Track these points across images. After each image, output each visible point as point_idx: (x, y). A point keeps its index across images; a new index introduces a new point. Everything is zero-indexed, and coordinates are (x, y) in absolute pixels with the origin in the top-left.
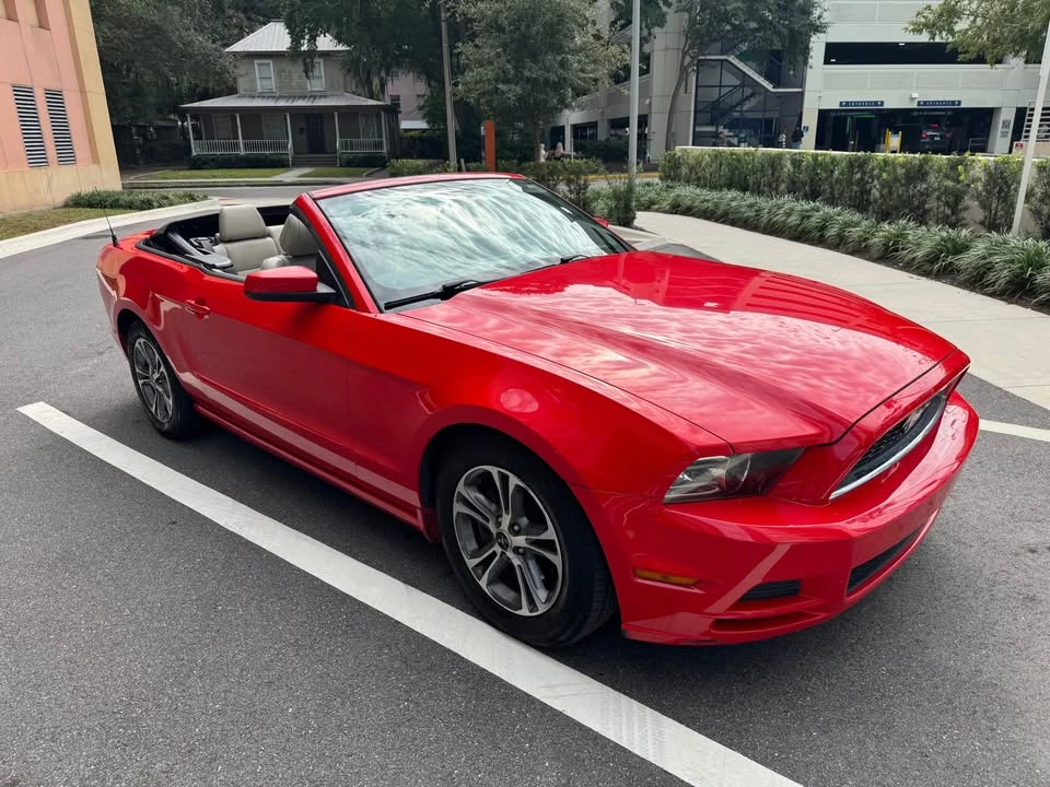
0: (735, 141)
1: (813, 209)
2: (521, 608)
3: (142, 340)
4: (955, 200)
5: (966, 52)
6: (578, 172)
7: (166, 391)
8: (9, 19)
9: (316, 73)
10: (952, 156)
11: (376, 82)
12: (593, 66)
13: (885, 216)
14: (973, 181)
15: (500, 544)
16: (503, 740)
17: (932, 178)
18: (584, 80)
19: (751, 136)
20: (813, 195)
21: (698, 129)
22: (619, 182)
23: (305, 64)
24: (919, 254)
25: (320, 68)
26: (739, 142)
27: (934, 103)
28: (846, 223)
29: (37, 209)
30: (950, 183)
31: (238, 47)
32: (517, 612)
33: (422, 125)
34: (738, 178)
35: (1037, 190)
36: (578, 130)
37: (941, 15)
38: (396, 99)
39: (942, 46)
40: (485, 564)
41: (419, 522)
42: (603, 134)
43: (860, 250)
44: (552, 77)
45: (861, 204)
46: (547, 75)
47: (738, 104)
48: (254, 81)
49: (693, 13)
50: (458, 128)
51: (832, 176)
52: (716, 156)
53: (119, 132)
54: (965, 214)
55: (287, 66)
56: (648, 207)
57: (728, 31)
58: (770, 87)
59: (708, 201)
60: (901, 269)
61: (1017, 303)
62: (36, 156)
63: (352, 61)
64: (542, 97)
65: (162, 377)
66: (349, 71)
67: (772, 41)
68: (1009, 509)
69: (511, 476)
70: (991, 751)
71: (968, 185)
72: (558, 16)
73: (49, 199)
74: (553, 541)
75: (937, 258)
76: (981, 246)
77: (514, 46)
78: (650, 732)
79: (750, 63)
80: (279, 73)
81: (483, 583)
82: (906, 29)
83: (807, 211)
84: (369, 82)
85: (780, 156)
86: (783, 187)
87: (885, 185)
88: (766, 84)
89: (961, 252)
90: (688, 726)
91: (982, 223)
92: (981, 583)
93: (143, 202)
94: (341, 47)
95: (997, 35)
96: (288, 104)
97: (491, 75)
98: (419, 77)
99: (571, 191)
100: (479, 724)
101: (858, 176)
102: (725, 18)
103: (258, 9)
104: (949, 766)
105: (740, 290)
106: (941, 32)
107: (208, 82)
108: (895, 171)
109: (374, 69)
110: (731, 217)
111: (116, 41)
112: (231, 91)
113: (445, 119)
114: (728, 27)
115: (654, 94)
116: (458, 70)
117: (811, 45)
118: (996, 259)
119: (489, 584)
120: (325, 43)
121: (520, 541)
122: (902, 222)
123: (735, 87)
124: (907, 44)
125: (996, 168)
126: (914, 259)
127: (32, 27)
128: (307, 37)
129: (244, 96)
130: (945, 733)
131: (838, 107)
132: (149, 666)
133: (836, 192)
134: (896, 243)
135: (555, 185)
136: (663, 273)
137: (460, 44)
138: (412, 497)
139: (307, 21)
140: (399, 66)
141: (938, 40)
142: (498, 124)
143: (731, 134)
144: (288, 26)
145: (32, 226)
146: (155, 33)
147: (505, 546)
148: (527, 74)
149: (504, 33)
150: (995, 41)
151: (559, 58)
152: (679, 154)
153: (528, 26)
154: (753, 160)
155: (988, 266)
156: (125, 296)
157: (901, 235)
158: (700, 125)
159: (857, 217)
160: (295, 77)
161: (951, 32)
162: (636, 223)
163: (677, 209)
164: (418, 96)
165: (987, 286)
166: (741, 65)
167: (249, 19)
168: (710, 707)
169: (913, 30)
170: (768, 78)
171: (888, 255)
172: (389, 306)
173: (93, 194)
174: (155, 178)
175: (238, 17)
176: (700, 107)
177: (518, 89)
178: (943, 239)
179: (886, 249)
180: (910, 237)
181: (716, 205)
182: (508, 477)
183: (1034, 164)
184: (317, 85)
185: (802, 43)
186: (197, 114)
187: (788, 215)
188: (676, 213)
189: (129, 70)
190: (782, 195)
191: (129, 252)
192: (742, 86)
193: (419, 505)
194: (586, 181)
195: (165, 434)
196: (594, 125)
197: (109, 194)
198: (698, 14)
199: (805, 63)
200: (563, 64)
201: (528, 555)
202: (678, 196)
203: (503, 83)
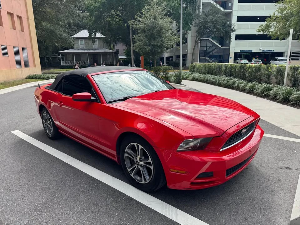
0: (211, 61)
1: (230, 79)
2: (142, 181)
3: (45, 113)
4: (269, 77)
5: (273, 37)
6: (166, 70)
7: (51, 126)
8: (13, 29)
9: (96, 43)
10: (267, 65)
11: (112, 45)
12: (170, 41)
13: (250, 81)
14: (273, 71)
15: (137, 164)
16: (135, 215)
17: (262, 71)
18: (168, 45)
19: (215, 60)
20: (230, 76)
21: (200, 58)
22: (177, 72)
23: (93, 40)
24: (259, 91)
25: (97, 42)
26: (212, 61)
27: (266, 51)
28: (239, 83)
29: (18, 79)
30: (267, 72)
31: (75, 36)
32: (141, 183)
33: (124, 57)
34: (210, 71)
35: (290, 74)
36: (168, 58)
37: (266, 27)
38: (118, 50)
39: (266, 35)
40: (133, 170)
41: (116, 159)
42: (174, 59)
43: (243, 90)
44: (159, 44)
45: (244, 78)
46: (157, 44)
47: (212, 51)
48: (79, 45)
49: (199, 27)
50: (134, 58)
51: (235, 70)
52: (204, 65)
53: (41, 59)
54: (272, 80)
55: (88, 41)
56: (186, 79)
57: (208, 32)
58: (220, 46)
59: (202, 77)
60: (254, 95)
61: (285, 104)
62: (19, 65)
63: (106, 40)
64: (156, 49)
65: (50, 123)
66: (105, 42)
67: (221, 34)
68: (276, 158)
69: (140, 145)
70: (264, 218)
71: (272, 73)
72: (160, 28)
73: (22, 77)
74: (151, 163)
75: (263, 92)
76: (275, 89)
77: (149, 36)
78: (174, 213)
79: (214, 40)
80: (85, 43)
81: (132, 175)
82: (256, 31)
83: (229, 80)
84: (110, 45)
85: (222, 65)
86: (222, 73)
87: (250, 72)
88: (219, 46)
89: (270, 91)
90: (184, 212)
91: (276, 83)
92: (266, 176)
93: (47, 77)
94: (103, 36)
95: (282, 32)
96: (88, 51)
97: (142, 44)
98: (124, 45)
99: (164, 74)
100: (129, 211)
101: (243, 70)
102: (208, 28)
103: (80, 26)
104: (253, 222)
105: (210, 100)
106: (266, 32)
107: (66, 45)
108: (252, 69)
109: (112, 42)
110: (208, 81)
111: (42, 35)
112: (72, 48)
113: (131, 56)
114: (208, 31)
115: (188, 48)
116: (134, 42)
117: (231, 35)
118: (279, 92)
119: (134, 175)
120: (98, 35)
121: (142, 163)
122: (254, 83)
123: (211, 46)
124: (258, 35)
125: (279, 68)
126: (257, 92)
127: (19, 31)
128: (93, 33)
129: (76, 49)
130: (252, 214)
131: (239, 52)
132: (43, 197)
133: (237, 75)
134: (253, 88)
135: (160, 73)
136: (190, 95)
137: (134, 36)
138: (114, 153)
139: (93, 29)
140: (118, 41)
141: (265, 34)
142: (144, 57)
143: (210, 59)
144: (88, 31)
145: (16, 84)
146: (52, 32)
147: (138, 165)
148: (152, 43)
149: (146, 33)
150: (281, 34)
151: (161, 39)
152: (194, 65)
153: (152, 31)
154: (214, 66)
155: (277, 94)
156: (41, 101)
157: (254, 86)
158: (201, 57)
159: (242, 81)
160: (90, 44)
161: (269, 31)
162: (182, 83)
163: (194, 79)
164: (124, 49)
165: (277, 100)
166: (212, 41)
167: (78, 29)
168: (191, 207)
169: (258, 31)
170: (220, 44)
171: (251, 92)
172: (110, 102)
173: (34, 75)
174: (50, 71)
175: (75, 28)
176: (201, 52)
177: (150, 48)
178: (265, 87)
179: (250, 90)
180: (256, 87)
181: (204, 78)
182: (139, 146)
183: (289, 67)
184: (96, 46)
185: (229, 35)
186: (63, 54)
187: (224, 81)
188: (193, 81)
189: (45, 42)
190: (222, 75)
191: (43, 90)
192: (213, 46)
193: (116, 154)
194: (168, 72)
195: (50, 138)
196: (172, 57)
197: (38, 75)
198: (200, 27)
199: (230, 40)
200: (162, 41)
201: (144, 167)
202: (194, 76)
203: (146, 46)
